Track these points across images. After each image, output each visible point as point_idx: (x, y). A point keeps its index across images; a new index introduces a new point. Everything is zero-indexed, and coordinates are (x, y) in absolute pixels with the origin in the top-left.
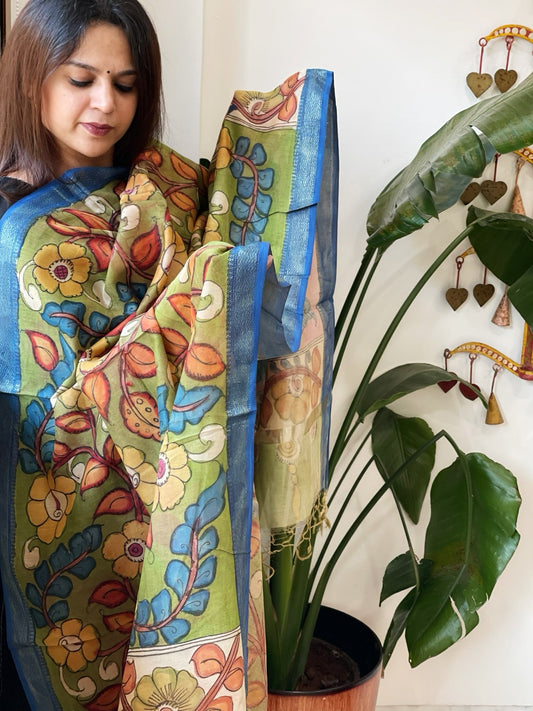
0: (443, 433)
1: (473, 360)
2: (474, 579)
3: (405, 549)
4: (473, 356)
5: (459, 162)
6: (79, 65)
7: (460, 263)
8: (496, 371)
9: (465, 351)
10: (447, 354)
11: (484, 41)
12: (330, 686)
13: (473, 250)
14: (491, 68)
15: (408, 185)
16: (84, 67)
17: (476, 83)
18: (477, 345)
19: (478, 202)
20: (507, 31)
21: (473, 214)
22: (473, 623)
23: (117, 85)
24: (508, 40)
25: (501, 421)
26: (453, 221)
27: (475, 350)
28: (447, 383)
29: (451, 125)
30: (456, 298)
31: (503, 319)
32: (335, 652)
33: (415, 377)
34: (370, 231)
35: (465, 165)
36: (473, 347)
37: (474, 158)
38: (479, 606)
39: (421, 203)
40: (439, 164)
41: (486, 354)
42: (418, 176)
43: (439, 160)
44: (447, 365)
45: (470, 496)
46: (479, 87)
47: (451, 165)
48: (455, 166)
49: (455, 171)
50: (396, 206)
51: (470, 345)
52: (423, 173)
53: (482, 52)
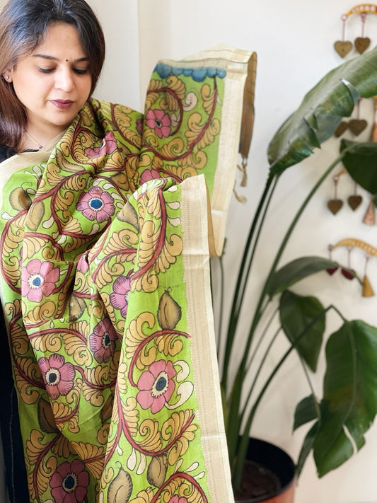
0: (331, 307)
1: (350, 251)
2: (360, 412)
3: (307, 393)
4: (350, 248)
5: (334, 107)
6: (44, 57)
7: (336, 182)
8: (368, 259)
9: (343, 245)
10: (331, 248)
11: (344, 18)
12: (260, 496)
13: (345, 171)
14: (351, 36)
15: (296, 126)
16: (48, 58)
17: (341, 48)
18: (352, 240)
19: (347, 135)
20: (362, 9)
21: (344, 145)
22: (361, 443)
23: (74, 70)
24: (363, 15)
25: (372, 294)
26: (330, 150)
27: (351, 244)
28: (331, 269)
29: (325, 80)
30: (334, 206)
31: (371, 220)
32: (262, 470)
33: (308, 266)
34: (270, 162)
35: (339, 109)
36: (350, 241)
37: (346, 103)
38: (365, 431)
39: (307, 139)
40: (320, 109)
41: (359, 246)
42: (304, 119)
43: (320, 106)
44: (330, 255)
45: (355, 351)
46: (343, 50)
47: (329, 109)
48: (332, 110)
49: (333, 113)
50: (289, 142)
51: (348, 240)
52: (308, 117)
53: (344, 25)
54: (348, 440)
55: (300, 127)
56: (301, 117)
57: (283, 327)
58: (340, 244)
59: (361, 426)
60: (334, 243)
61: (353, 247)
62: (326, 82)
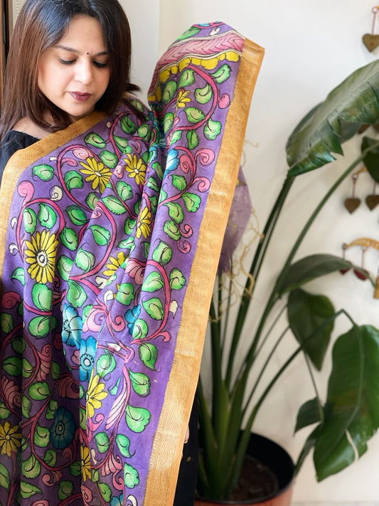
0: (343, 311)
1: (364, 251)
2: (364, 418)
3: (312, 396)
4: (364, 248)
5: (360, 113)
6: (65, 48)
7: (355, 180)
9: (358, 244)
10: (345, 247)
11: (375, 10)
13: (365, 169)
15: (319, 126)
16: (69, 50)
17: (371, 42)
18: (367, 240)
19: (370, 133)
21: (365, 144)
22: (363, 450)
23: (95, 62)
26: (352, 147)
27: (365, 244)
28: (343, 267)
29: (351, 78)
30: (351, 204)
32: (259, 466)
33: (320, 265)
34: (290, 163)
35: (366, 115)
36: (364, 241)
37: (373, 109)
38: (368, 439)
39: (330, 144)
40: (344, 114)
41: (374, 246)
42: (328, 122)
43: (345, 111)
44: (344, 255)
45: (363, 356)
46: (372, 44)
47: (355, 115)
48: (357, 116)
49: (358, 120)
50: (310, 145)
51: (362, 239)
52: (332, 120)
53: (375, 17)
54: (350, 445)
55: (323, 129)
56: (325, 118)
57: (290, 327)
58: (354, 244)
59: (364, 433)
60: (348, 242)
61: (367, 247)
62: (353, 81)
